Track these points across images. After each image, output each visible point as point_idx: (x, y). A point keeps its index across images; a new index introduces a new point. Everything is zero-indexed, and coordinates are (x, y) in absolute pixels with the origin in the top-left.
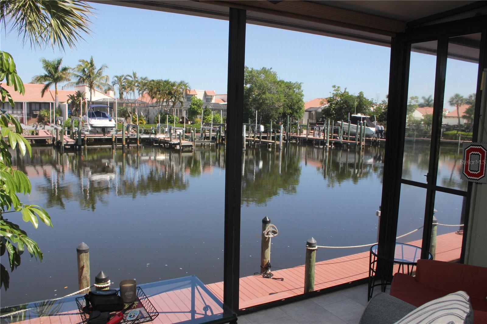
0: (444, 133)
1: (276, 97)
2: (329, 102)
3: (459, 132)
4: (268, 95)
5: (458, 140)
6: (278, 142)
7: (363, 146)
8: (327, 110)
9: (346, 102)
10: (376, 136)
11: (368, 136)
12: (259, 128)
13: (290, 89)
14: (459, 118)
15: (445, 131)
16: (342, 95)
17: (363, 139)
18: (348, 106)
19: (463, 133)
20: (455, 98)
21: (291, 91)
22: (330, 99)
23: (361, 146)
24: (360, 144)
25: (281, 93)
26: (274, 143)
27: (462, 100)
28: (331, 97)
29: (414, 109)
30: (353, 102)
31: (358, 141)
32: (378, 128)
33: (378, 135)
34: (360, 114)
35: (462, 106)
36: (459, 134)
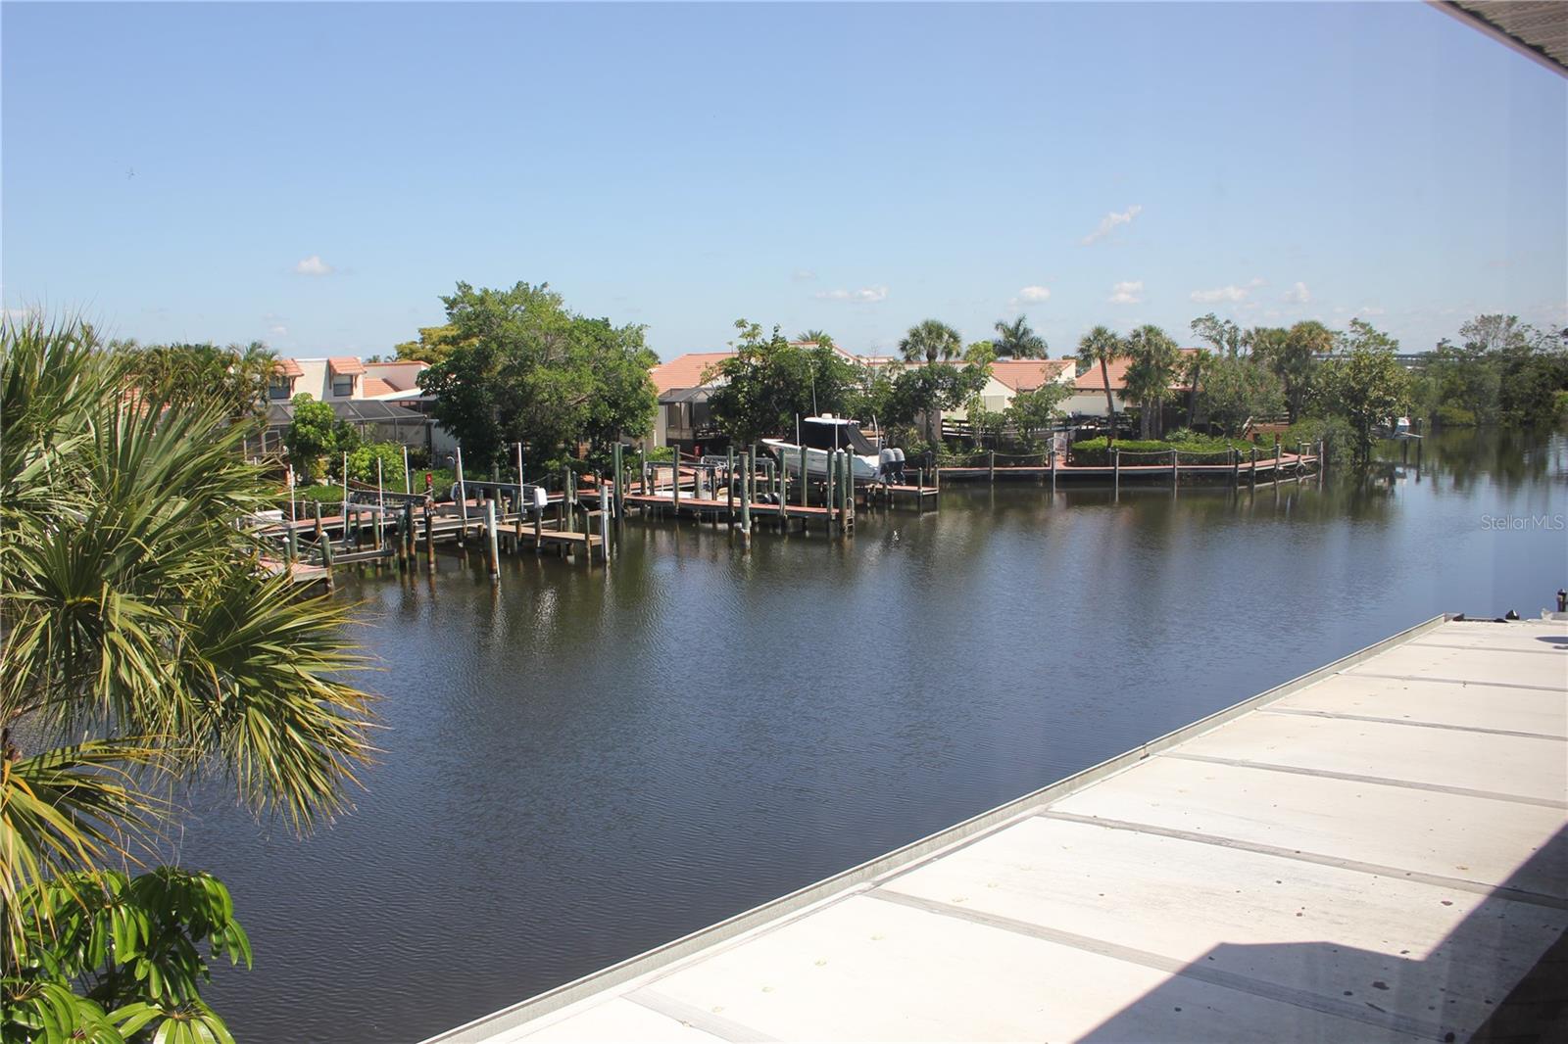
0: (1075, 446)
1: (569, 378)
2: (727, 373)
3: (1115, 442)
4: (543, 374)
5: (1114, 465)
6: (594, 539)
7: (850, 521)
8: (725, 399)
9: (780, 372)
10: (883, 479)
11: (860, 481)
12: (531, 496)
13: (608, 348)
14: (1107, 390)
15: (1077, 441)
16: (768, 350)
17: (849, 502)
18: (788, 385)
19: (1124, 443)
20: (1095, 338)
21: (612, 353)
22: (732, 365)
23: (845, 522)
24: (840, 516)
25: (582, 365)
26: (583, 543)
27: (1114, 347)
28: (734, 359)
29: (983, 379)
30: (804, 372)
31: (835, 507)
32: (888, 456)
33: (888, 478)
34: (830, 415)
35: (1115, 362)
36: (1115, 447)
